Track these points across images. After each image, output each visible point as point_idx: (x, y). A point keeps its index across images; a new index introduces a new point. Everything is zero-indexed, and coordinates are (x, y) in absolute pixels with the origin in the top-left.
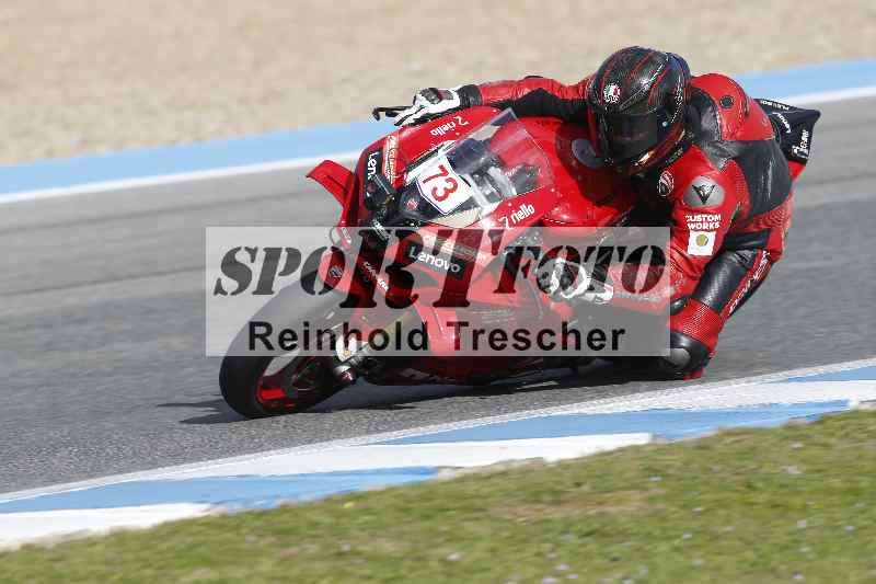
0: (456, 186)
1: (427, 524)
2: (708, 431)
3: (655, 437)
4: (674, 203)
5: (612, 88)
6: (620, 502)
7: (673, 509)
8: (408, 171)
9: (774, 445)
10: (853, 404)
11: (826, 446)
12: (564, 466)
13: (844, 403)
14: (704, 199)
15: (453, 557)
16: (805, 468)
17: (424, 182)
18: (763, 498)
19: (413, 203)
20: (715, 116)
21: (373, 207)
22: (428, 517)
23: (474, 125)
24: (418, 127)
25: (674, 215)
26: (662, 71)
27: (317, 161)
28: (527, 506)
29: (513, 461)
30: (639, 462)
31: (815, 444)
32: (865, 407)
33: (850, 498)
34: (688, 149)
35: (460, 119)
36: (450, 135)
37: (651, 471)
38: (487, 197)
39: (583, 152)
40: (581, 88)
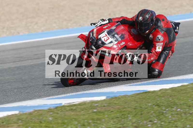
0: (109, 38)
2: (31, 110)
3: (20, 112)
4: (153, 41)
5: (141, 17)
6: (12, 126)
8: (99, 36)
9: (46, 113)
10: (63, 104)
11: (58, 113)
13: (61, 104)
14: (159, 40)
16: (53, 118)
17: (102, 38)
18: (44, 125)
19: (100, 42)
20: (161, 23)
21: (92, 43)
23: (112, 26)
24: (100, 27)
25: (153, 43)
26: (151, 14)
27: (79, 34)
30: (16, 118)
31: (55, 113)
32: (66, 105)
33: (63, 125)
34: (156, 29)
35: (109, 25)
36: (107, 28)
37: (19, 119)
38: (115, 41)
39: (134, 31)
40: (133, 18)
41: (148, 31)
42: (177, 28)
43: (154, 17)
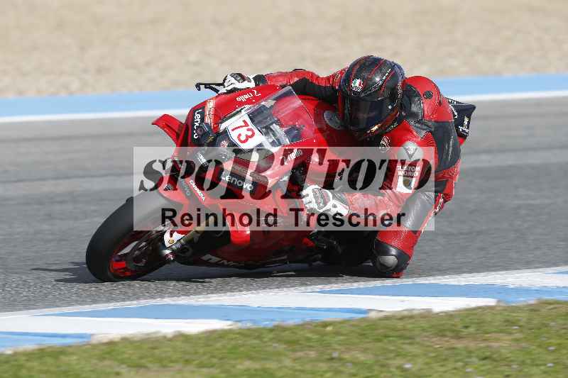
0: (253, 134)
1: (380, 344)
3: (499, 301)
5: (358, 81)
6: (497, 340)
7: (534, 347)
8: (221, 123)
12: (449, 315)
15: (407, 366)
17: (233, 130)
20: (420, 104)
22: (379, 341)
23: (264, 97)
24: (229, 96)
27: (160, 113)
28: (438, 338)
29: (414, 309)
35: (255, 92)
36: (248, 102)
37: (509, 322)
38: (271, 143)
39: (331, 119)
40: (331, 79)
41: (376, 127)
42: (466, 123)
43: (400, 84)
